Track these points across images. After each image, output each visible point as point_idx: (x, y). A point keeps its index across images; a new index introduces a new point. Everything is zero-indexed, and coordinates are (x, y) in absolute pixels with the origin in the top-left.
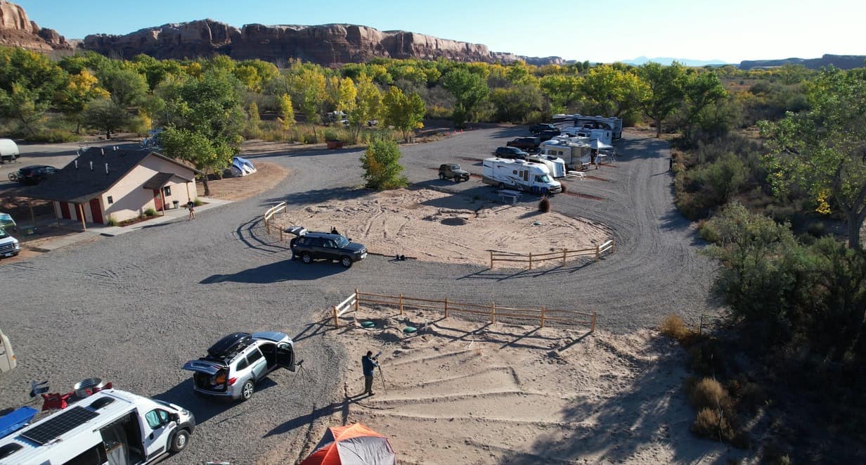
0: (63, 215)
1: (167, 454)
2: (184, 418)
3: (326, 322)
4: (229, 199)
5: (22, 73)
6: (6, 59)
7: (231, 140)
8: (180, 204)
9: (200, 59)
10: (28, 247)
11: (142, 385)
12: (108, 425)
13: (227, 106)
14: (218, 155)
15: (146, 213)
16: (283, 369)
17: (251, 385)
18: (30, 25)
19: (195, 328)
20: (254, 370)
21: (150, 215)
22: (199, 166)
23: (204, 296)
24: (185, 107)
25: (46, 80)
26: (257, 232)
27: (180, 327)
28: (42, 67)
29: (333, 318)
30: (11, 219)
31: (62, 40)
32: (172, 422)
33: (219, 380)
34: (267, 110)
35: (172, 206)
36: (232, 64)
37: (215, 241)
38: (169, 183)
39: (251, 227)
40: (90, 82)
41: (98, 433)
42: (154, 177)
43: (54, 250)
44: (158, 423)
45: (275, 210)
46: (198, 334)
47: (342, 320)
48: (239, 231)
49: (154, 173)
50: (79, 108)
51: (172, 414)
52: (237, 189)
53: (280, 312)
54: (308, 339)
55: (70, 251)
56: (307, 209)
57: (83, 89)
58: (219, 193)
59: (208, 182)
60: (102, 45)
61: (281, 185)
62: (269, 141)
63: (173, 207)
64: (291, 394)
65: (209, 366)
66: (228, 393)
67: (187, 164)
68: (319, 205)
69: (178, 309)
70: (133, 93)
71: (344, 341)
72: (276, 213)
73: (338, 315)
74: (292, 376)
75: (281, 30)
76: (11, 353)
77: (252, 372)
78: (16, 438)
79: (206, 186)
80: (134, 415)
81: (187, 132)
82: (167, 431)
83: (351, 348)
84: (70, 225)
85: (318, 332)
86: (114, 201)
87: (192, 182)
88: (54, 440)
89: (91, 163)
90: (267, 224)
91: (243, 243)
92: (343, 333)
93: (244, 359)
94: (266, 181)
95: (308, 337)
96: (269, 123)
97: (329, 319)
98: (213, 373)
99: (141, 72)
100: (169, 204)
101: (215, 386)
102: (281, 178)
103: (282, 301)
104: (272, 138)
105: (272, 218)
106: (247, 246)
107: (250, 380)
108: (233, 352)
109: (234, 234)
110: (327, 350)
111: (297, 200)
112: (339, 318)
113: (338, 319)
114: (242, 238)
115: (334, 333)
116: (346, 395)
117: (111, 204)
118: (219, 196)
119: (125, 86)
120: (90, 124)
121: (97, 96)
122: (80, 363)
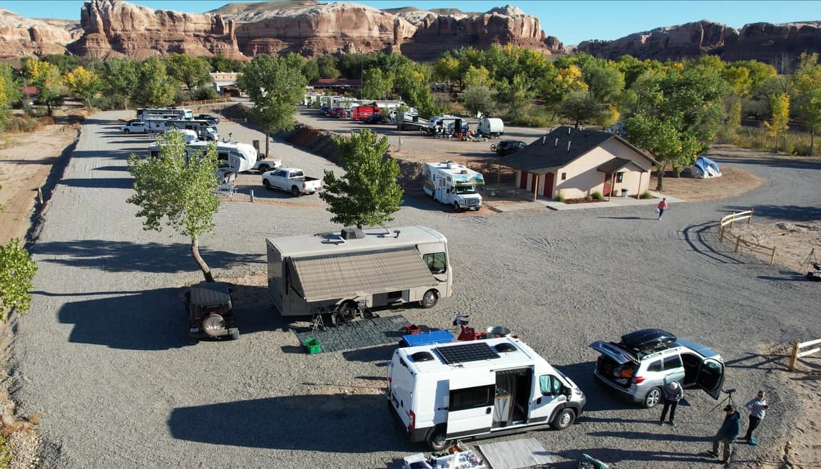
0: (521, 185)
1: (548, 426)
2: (577, 397)
3: (776, 359)
4: (682, 199)
5: (523, 69)
6: (515, 57)
7: (702, 137)
8: (628, 193)
9: (684, 61)
10: (488, 206)
11: (544, 350)
12: (505, 371)
13: (708, 97)
14: (683, 149)
15: (592, 195)
16: (702, 391)
17: (658, 393)
18: (540, 34)
19: (611, 315)
20: (668, 378)
21: (596, 198)
22: (659, 158)
23: (629, 285)
24: (660, 96)
25: (540, 76)
26: (708, 237)
27: (596, 308)
28: (539, 64)
29: (789, 357)
30: (482, 178)
31: (560, 46)
32: (562, 396)
33: (625, 373)
34: (750, 115)
35: (619, 193)
36: (720, 64)
37: (656, 235)
38: (623, 170)
39: (701, 231)
40: (575, 75)
41: (494, 374)
42: (610, 161)
43: (506, 212)
44: (549, 391)
45: (736, 217)
46: (612, 320)
47: (801, 364)
48: (685, 232)
49: (612, 157)
50: (558, 98)
51: (565, 387)
52: (693, 189)
53: (714, 327)
54: (744, 370)
55: (519, 216)
56: (778, 225)
57: (567, 82)
58: (671, 191)
59: (663, 179)
60: (594, 48)
61: (749, 193)
62: (745, 148)
63: (621, 195)
64: (704, 423)
65: (619, 353)
66: (630, 391)
67: (647, 153)
68: (797, 223)
69: (599, 291)
70: (609, 89)
71: (799, 390)
72: (735, 222)
73: (798, 355)
74: (712, 404)
75: (794, 28)
76: (450, 283)
77: (665, 380)
78: (432, 350)
79: (660, 180)
80: (529, 372)
81: (656, 121)
82: (555, 402)
83: (809, 403)
84: (524, 194)
85: (760, 367)
86: (567, 178)
87: (647, 172)
88: (458, 364)
89: (557, 140)
90: (723, 230)
91: (688, 245)
92: (799, 379)
93: (660, 361)
94: (731, 187)
95: (744, 367)
96: (750, 129)
97: (781, 357)
98: (621, 363)
99: (622, 71)
100: (617, 191)
101: (618, 378)
102: (751, 187)
103: (720, 316)
104: (749, 144)
105: (730, 226)
106: (690, 248)
107: (660, 387)
108: (649, 349)
109: (679, 233)
110: (769, 392)
111: (766, 212)
112: (798, 359)
113: (796, 361)
114: (687, 239)
115: (785, 376)
116: (785, 458)
117: (563, 181)
118: (672, 193)
119: (603, 82)
120: (564, 113)
121: (578, 88)
122: (498, 311)
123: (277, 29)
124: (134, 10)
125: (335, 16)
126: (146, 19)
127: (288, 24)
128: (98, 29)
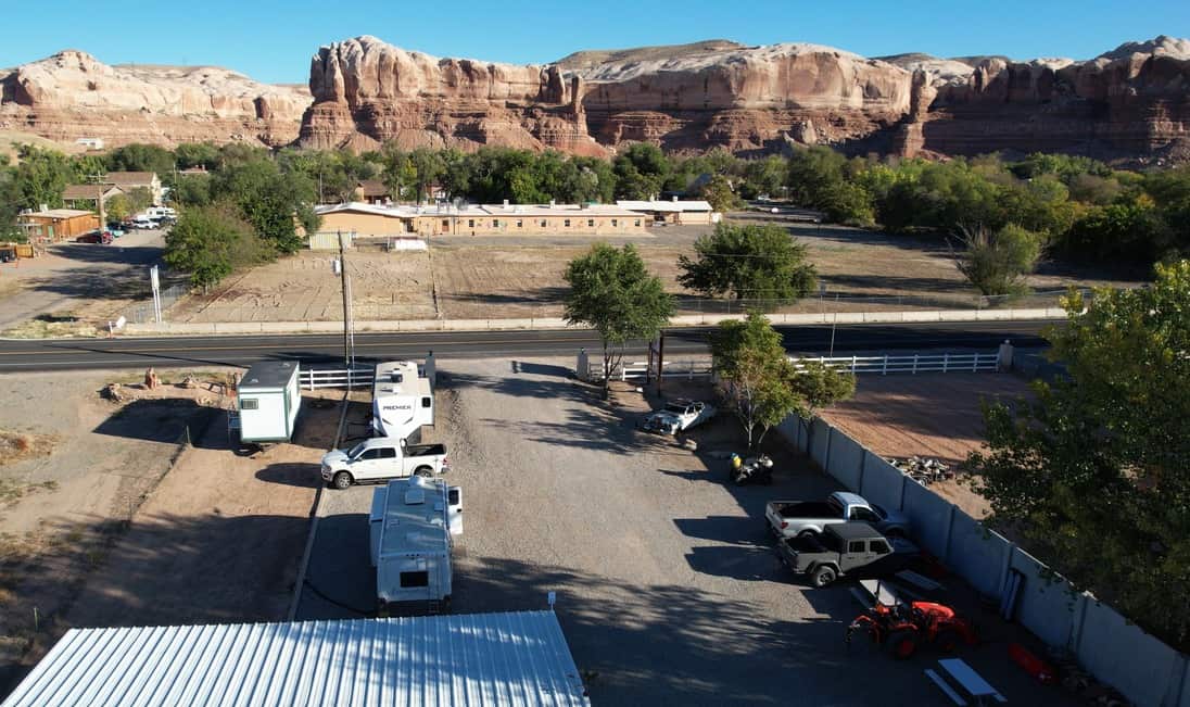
123: (663, 94)
124: (400, 59)
125: (777, 68)
126: (422, 75)
127: (685, 84)
128: (335, 94)
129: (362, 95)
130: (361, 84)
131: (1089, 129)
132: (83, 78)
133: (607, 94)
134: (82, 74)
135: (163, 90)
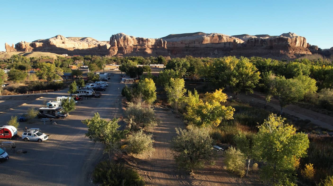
18: (306, 44)
123: (186, 44)
124: (128, 38)
125: (210, 39)
126: (133, 41)
127: (190, 42)
128: (115, 45)
129: (120, 45)
130: (120, 43)
131: (269, 51)
132: (61, 41)
133: (174, 44)
134: (61, 40)
135: (78, 43)
